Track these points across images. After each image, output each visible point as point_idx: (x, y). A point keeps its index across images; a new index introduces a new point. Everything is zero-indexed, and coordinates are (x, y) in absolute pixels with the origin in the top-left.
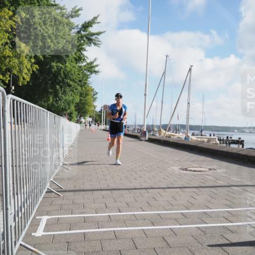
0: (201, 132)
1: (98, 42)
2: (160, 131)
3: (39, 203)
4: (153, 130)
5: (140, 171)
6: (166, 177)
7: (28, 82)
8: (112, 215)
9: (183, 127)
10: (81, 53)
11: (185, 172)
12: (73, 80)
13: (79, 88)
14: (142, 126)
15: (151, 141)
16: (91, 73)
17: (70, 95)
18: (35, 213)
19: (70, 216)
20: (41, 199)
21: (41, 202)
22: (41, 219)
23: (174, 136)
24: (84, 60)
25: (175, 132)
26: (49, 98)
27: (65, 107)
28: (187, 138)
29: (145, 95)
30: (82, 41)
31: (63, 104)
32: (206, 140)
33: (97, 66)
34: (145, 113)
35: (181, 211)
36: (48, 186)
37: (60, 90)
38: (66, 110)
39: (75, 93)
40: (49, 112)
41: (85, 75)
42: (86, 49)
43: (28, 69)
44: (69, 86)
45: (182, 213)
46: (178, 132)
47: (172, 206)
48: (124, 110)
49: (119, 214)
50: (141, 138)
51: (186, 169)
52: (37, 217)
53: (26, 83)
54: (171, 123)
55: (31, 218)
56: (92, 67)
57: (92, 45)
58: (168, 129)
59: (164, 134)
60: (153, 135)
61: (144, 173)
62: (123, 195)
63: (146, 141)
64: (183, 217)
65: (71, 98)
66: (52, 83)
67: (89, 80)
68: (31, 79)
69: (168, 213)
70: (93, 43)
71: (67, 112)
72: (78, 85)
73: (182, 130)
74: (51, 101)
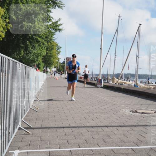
0: (148, 80)
1: (61, 5)
2: (113, 79)
3: (12, 139)
4: (107, 78)
5: (96, 113)
6: (119, 118)
7: (3, 38)
8: (73, 150)
9: (133, 76)
10: (48, 14)
11: (134, 114)
12: (41, 37)
13: (46, 43)
14: (98, 75)
15: (106, 87)
16: (56, 31)
17: (38, 49)
18: (9, 148)
19: (38, 150)
20: (13, 136)
21: (13, 139)
22: (13, 153)
23: (125, 83)
24: (50, 20)
25: (126, 80)
26: (21, 51)
27: (34, 59)
28: (136, 85)
29: (101, 49)
30: (48, 5)
31: (32, 57)
32: (152, 87)
33: (61, 25)
34: (100, 64)
35: (132, 147)
36: (20, 125)
37: (30, 45)
38: (35, 62)
39: (43, 47)
40: (21, 63)
41: (51, 32)
42: (52, 11)
43: (3, 28)
44: (38, 41)
45: (132, 149)
46: (128, 80)
47: (123, 143)
48: (77, 66)
49: (79, 149)
50: (97, 85)
51: (136, 112)
52: (10, 152)
53: (2, 39)
54: (122, 73)
55: (5, 152)
56: (56, 26)
57: (57, 7)
58: (120, 78)
59: (117, 82)
60: (107, 82)
61: (100, 114)
62: (82, 133)
63: (101, 87)
64: (133, 152)
65: (39, 52)
66: (23, 39)
67: (54, 36)
68: (5, 36)
69: (120, 149)
70: (58, 6)
71: (36, 63)
72: (45, 40)
73: (132, 79)
74: (22, 54)
